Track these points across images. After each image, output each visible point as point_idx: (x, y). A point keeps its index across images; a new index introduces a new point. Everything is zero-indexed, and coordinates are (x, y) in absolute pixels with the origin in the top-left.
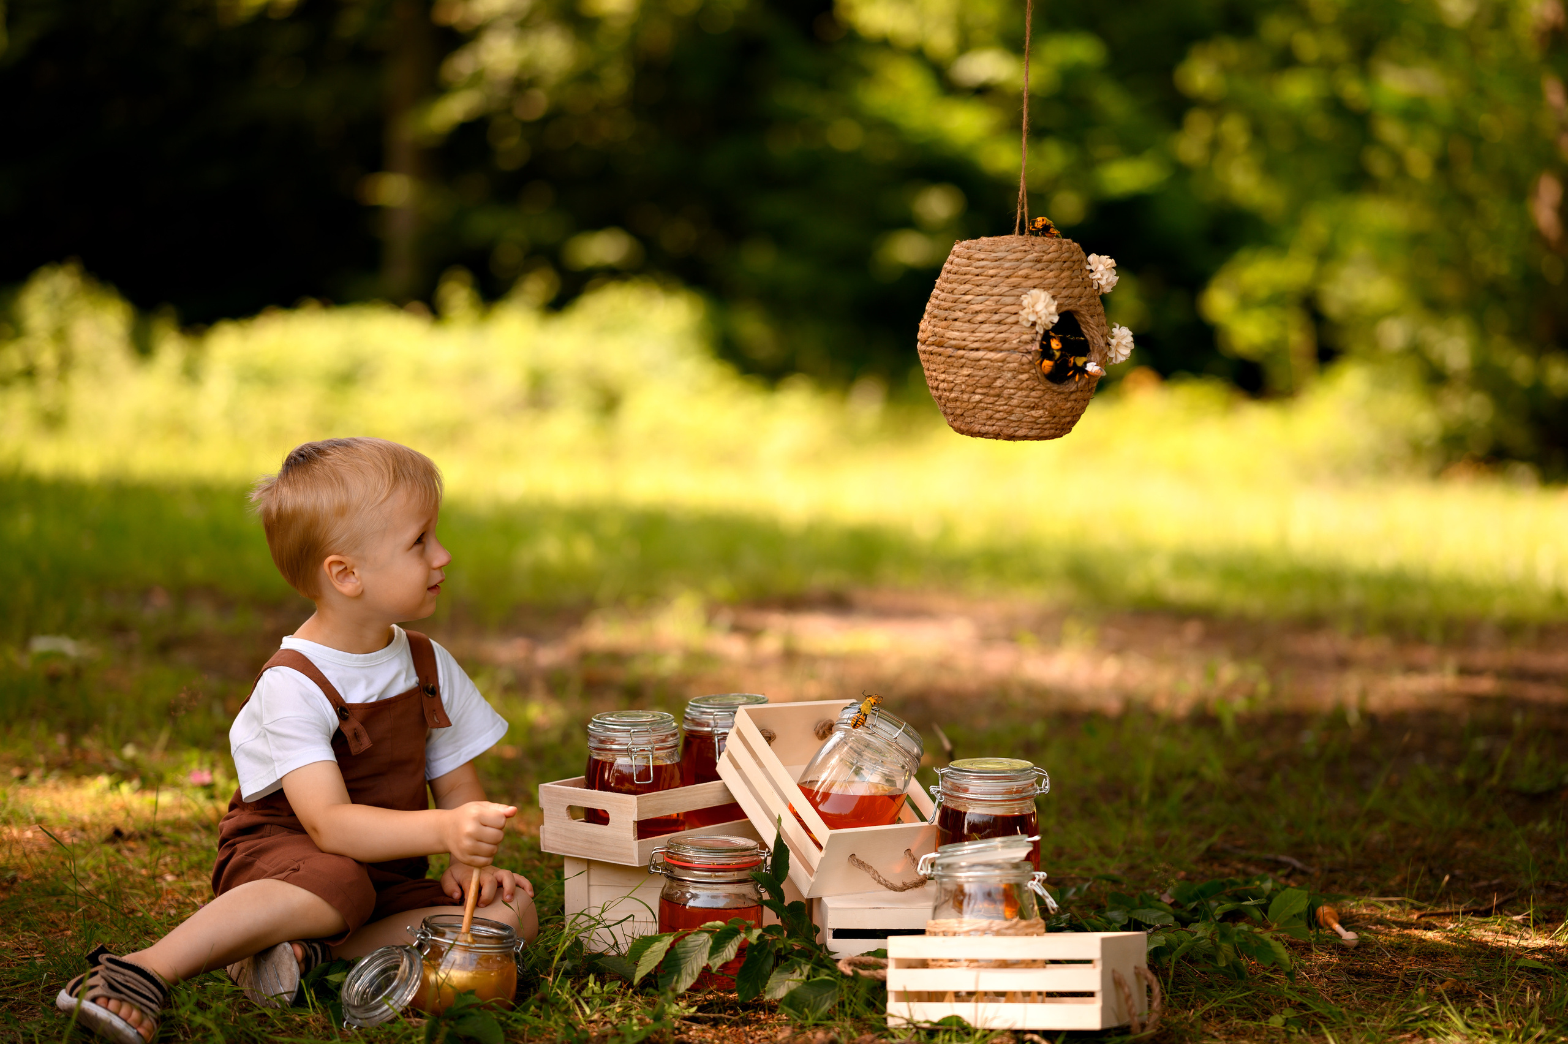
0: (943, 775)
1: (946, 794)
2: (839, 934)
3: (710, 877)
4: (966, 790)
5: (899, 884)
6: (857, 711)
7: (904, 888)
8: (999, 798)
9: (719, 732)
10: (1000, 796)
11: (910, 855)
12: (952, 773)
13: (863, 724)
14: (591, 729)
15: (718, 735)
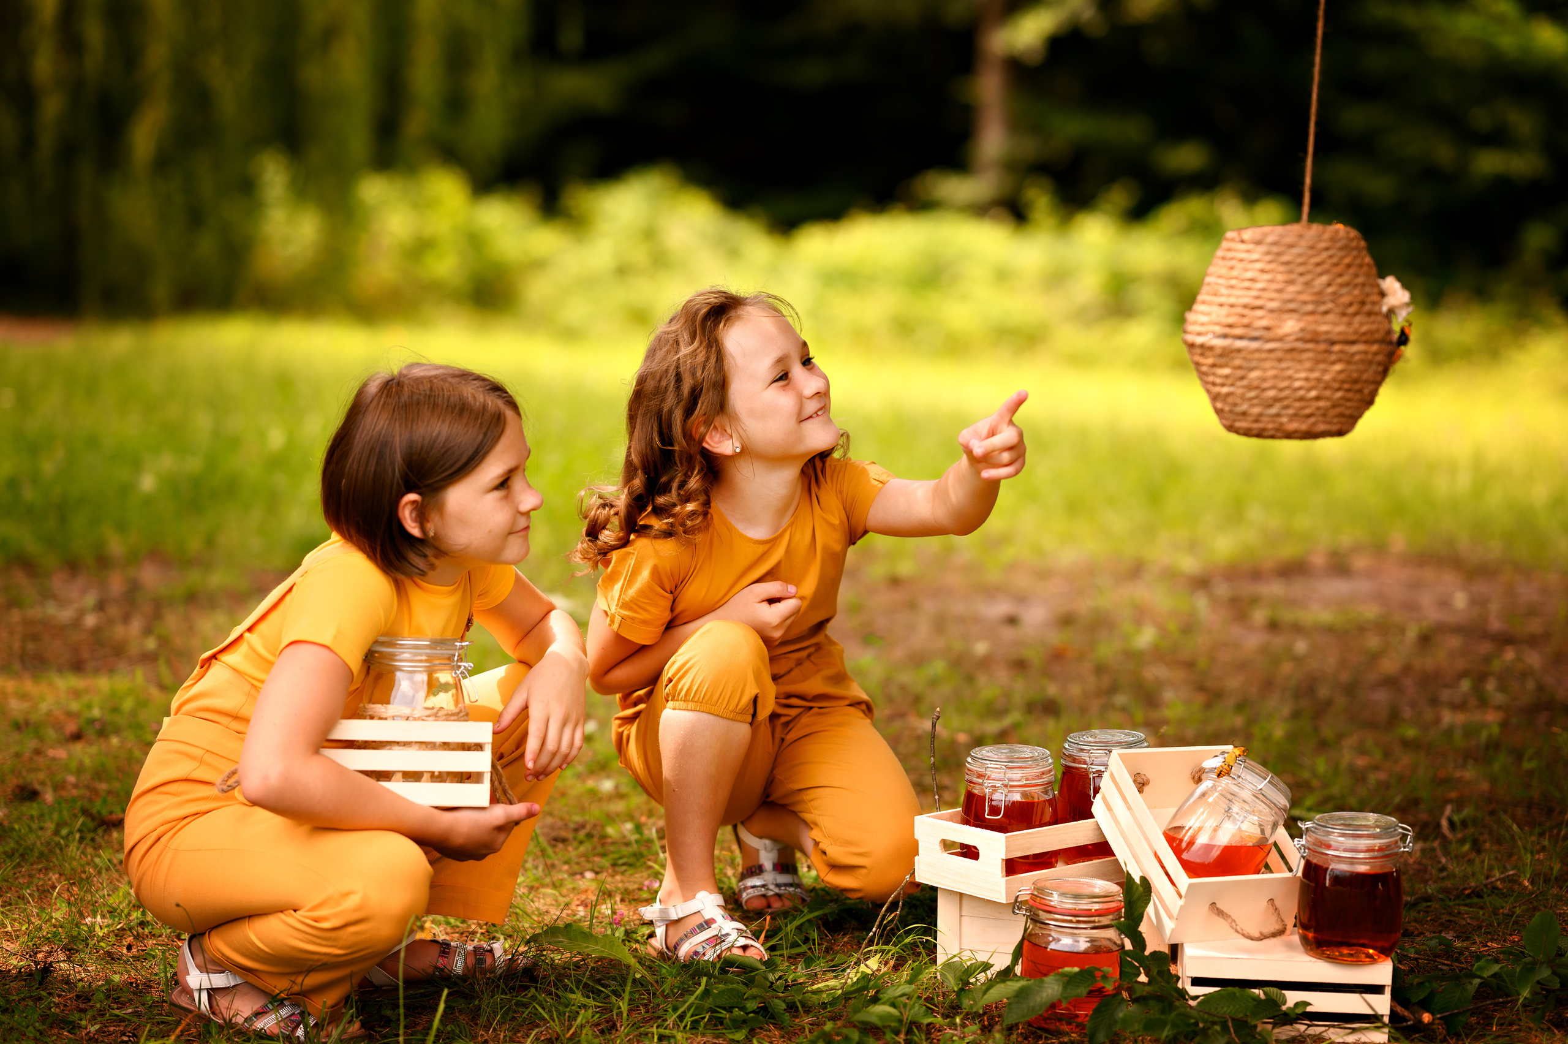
0: (1307, 828)
1: (1309, 849)
2: (1197, 982)
3: (1070, 921)
4: (1329, 847)
5: (1257, 935)
6: (1223, 760)
7: (1263, 937)
8: (1361, 855)
9: (1094, 770)
10: (1363, 854)
11: (1273, 905)
12: (1316, 828)
13: (1228, 774)
14: (969, 763)
15: (1094, 773)
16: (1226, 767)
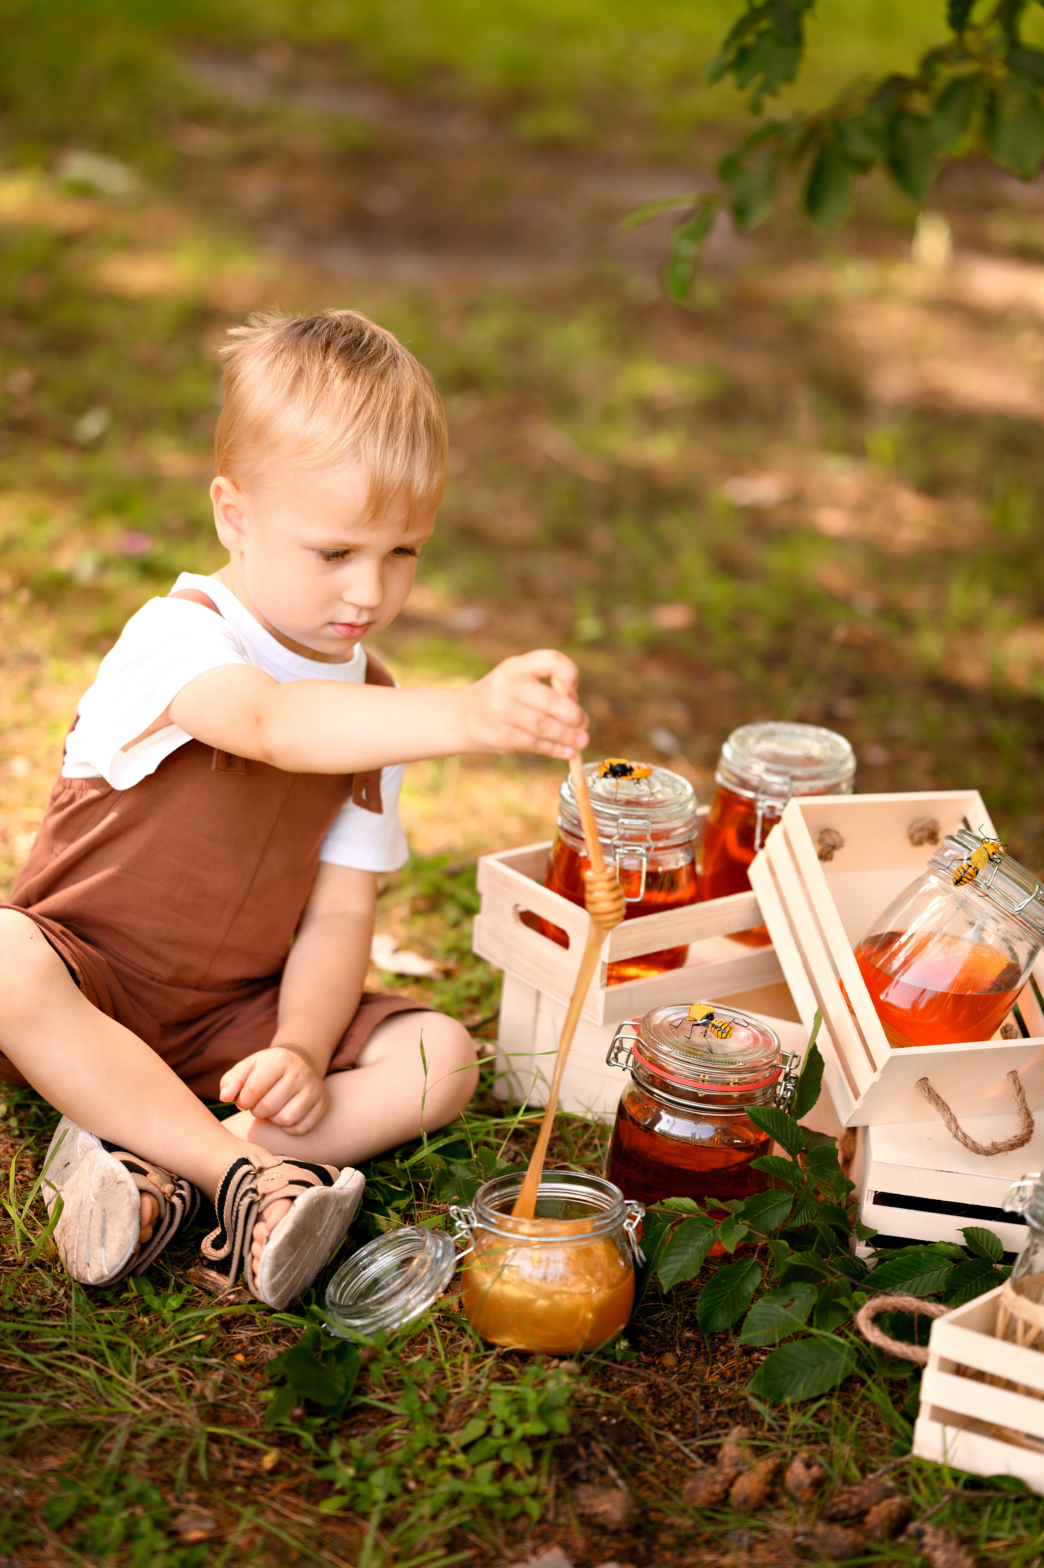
2: (883, 1199)
5: (986, 1144)
7: (994, 1150)
11: (1015, 1080)
13: (971, 880)
15: (764, 810)
16: (970, 870)
